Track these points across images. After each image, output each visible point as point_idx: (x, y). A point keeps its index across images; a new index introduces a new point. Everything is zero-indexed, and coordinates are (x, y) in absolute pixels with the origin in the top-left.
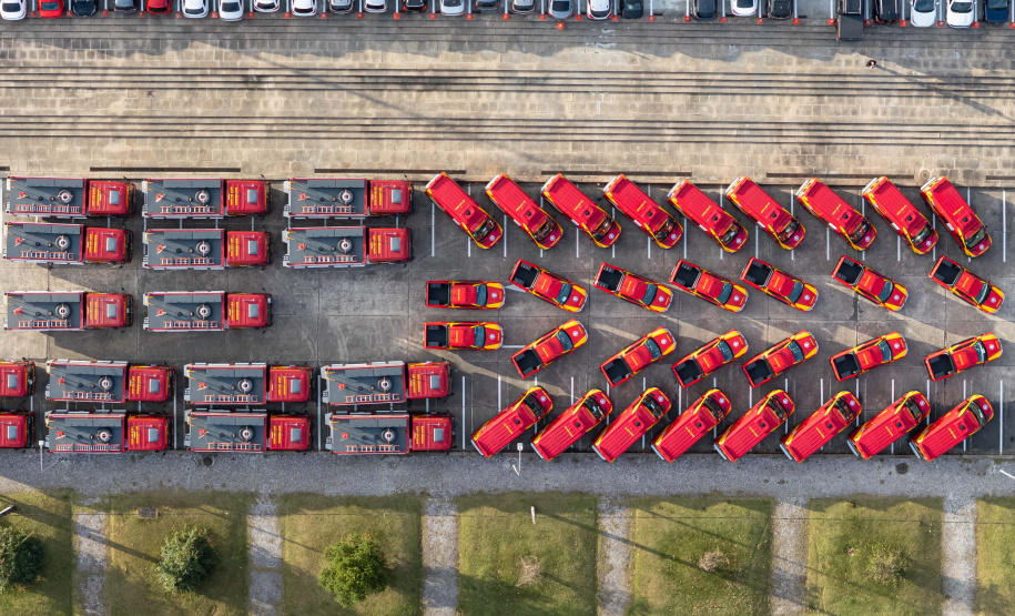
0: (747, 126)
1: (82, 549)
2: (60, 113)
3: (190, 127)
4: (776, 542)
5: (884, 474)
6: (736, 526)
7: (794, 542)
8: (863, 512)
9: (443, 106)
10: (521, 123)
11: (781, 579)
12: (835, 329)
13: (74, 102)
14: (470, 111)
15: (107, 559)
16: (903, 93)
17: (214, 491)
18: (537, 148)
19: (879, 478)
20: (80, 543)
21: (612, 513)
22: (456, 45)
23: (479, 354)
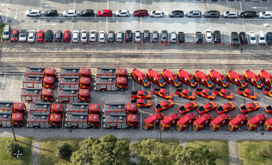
0: (212, 65)
1: (34, 150)
2: (40, 62)
3: (72, 65)
4: (230, 150)
5: (258, 135)
6: (218, 146)
7: (234, 150)
8: (252, 143)
9: (135, 61)
10: (155, 64)
11: (231, 159)
12: (240, 105)
13: (43, 60)
14: (142, 62)
15: (40, 153)
16: (251, 59)
17: (72, 138)
18: (159, 70)
19: (256, 135)
20: (33, 149)
21: (183, 143)
22: (139, 49)
23: (145, 109)
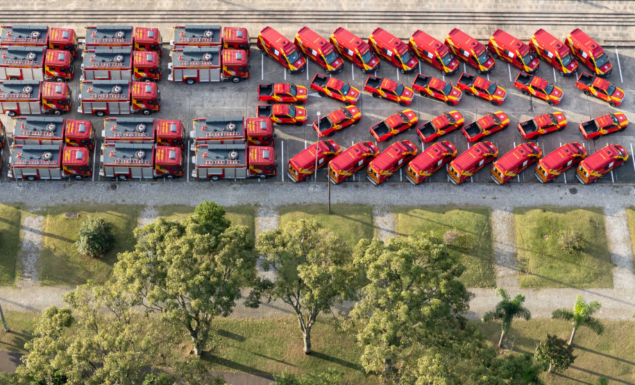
0: (454, 14)
1: (26, 237)
2: (36, 9)
3: (114, 17)
4: (495, 232)
5: (562, 193)
6: (466, 222)
7: (507, 233)
8: (550, 214)
9: (268, 5)
10: (316, 13)
11: (499, 255)
12: (519, 116)
13: (45, 4)
14: (285, 7)
15: (42, 243)
17: (117, 204)
18: (326, 27)
19: (559, 195)
20: (25, 234)
21: (383, 216)
23: (292, 129)
